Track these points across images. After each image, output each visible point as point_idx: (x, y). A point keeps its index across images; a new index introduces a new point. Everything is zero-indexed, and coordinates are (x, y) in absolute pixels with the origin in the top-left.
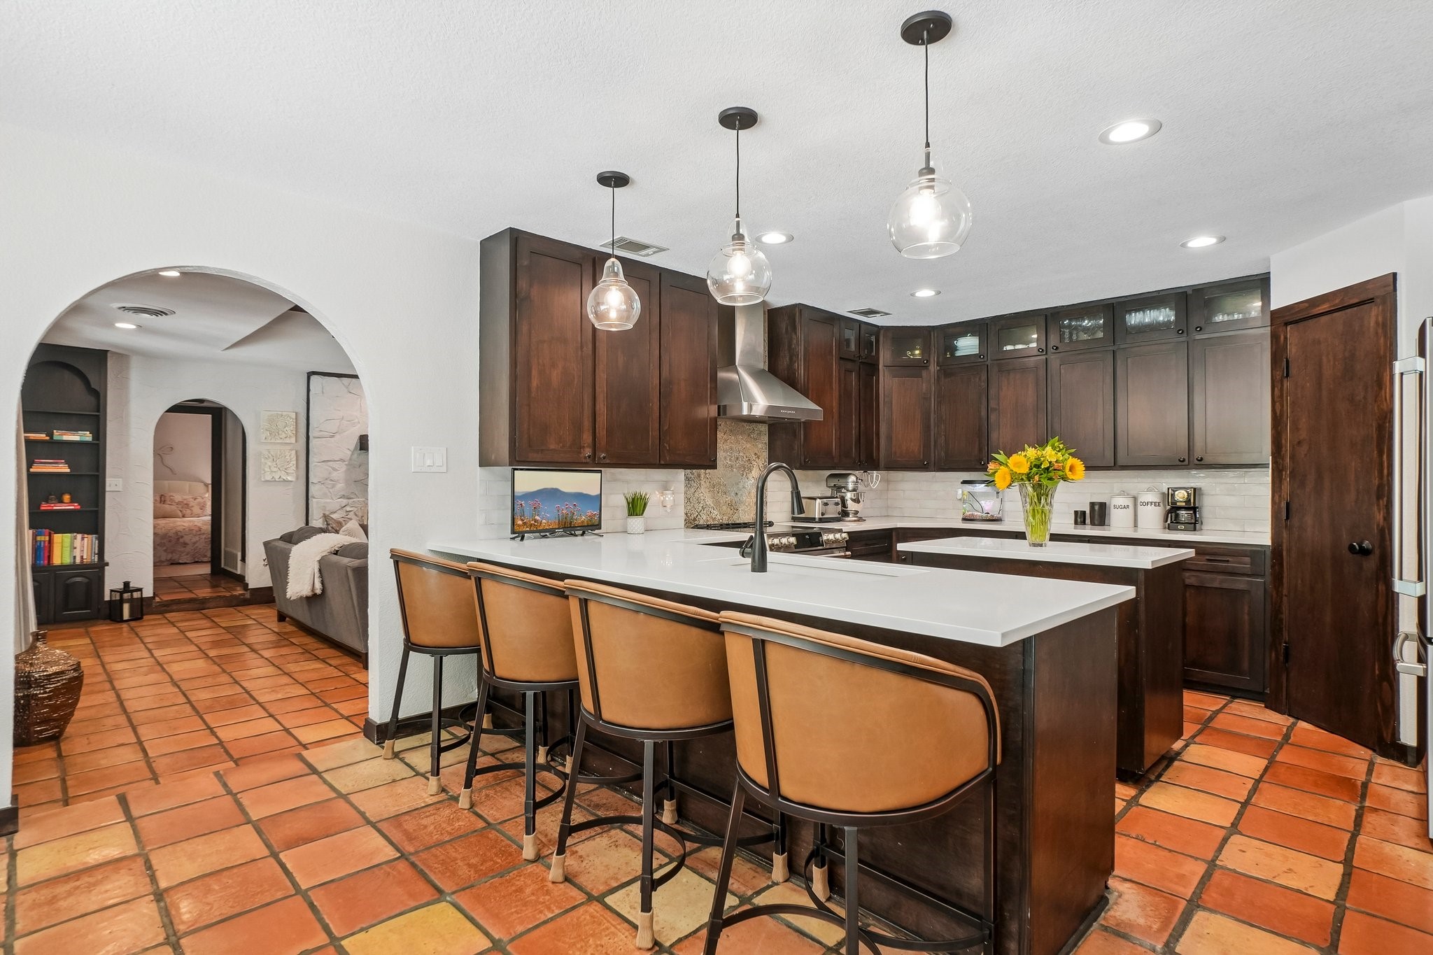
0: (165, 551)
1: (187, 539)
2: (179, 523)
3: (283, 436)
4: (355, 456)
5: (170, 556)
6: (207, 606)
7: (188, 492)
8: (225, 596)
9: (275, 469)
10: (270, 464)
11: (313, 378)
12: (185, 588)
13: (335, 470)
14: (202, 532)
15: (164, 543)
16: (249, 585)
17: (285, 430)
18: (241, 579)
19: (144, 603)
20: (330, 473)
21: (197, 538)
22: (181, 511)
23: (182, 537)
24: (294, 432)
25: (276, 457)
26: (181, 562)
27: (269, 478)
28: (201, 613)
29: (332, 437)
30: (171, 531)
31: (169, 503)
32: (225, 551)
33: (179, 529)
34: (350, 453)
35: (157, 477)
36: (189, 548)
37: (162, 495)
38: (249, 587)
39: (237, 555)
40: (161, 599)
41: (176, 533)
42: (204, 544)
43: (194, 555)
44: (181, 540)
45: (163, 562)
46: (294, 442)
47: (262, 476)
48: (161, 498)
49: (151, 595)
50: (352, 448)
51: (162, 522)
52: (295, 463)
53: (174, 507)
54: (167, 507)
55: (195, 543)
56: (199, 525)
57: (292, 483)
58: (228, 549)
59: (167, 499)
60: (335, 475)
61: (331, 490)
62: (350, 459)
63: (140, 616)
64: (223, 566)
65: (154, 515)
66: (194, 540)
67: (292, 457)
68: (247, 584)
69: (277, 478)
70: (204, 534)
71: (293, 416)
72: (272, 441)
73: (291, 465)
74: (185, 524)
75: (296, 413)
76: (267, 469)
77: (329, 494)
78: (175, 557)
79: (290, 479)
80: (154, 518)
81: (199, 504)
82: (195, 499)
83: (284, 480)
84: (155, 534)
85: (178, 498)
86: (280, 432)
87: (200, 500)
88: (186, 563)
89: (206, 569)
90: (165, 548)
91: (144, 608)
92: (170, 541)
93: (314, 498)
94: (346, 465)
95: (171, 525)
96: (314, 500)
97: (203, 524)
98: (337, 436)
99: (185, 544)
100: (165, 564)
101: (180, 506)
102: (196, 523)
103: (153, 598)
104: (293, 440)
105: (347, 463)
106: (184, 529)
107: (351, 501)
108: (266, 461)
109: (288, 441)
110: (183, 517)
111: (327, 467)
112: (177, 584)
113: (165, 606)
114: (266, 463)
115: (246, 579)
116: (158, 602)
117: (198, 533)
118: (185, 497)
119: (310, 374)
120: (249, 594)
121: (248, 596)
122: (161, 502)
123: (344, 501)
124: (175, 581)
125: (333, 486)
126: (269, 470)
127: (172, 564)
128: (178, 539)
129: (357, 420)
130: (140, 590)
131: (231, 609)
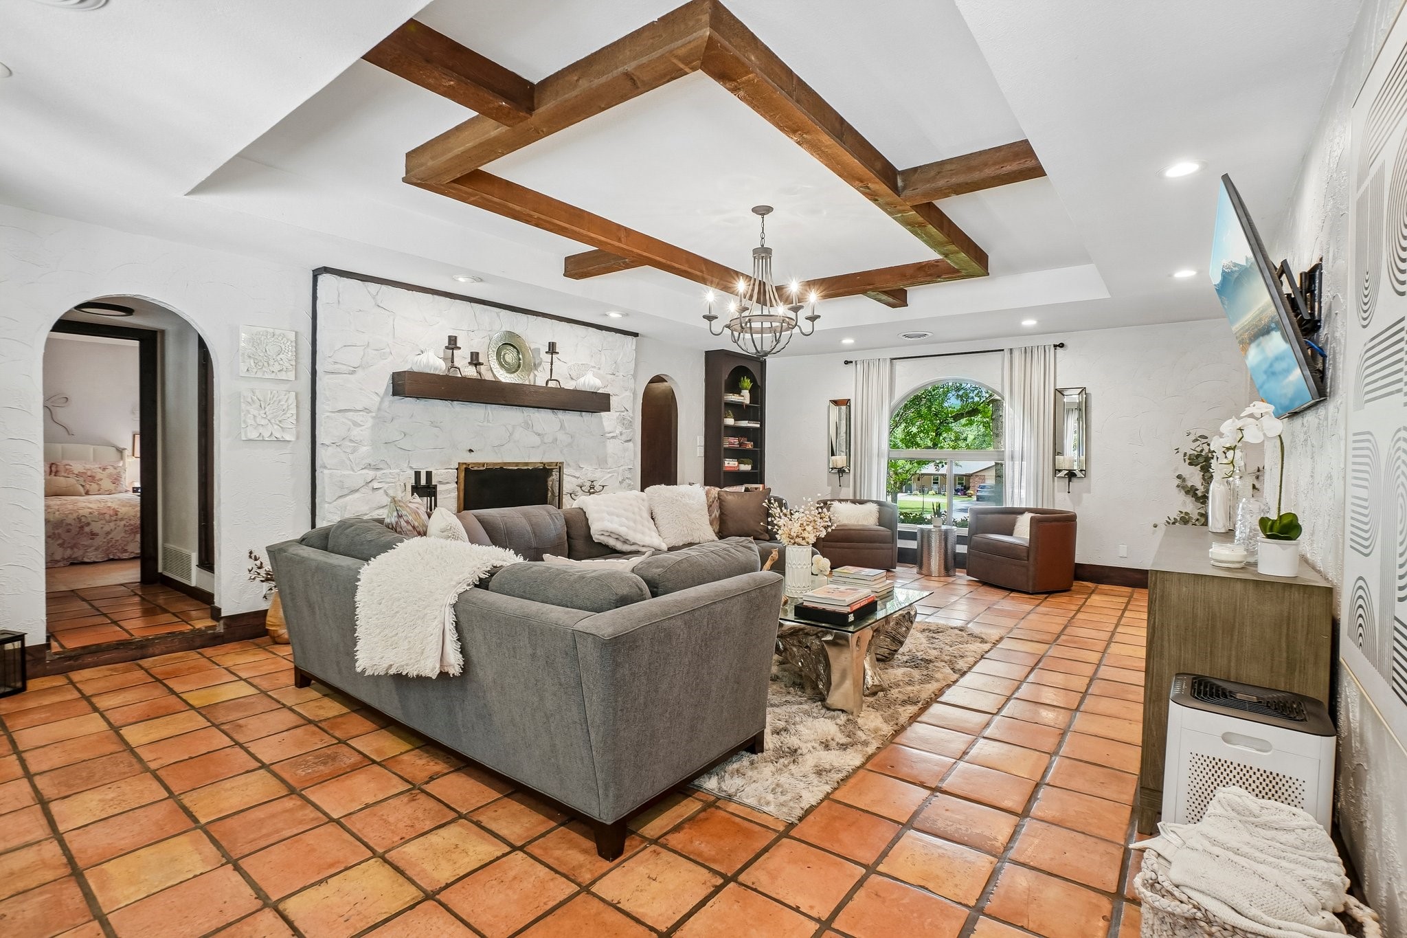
0: (61, 545)
1: (96, 527)
2: (83, 505)
3: (276, 367)
4: (386, 404)
5: (69, 552)
6: (151, 650)
7: (92, 459)
8: (182, 633)
9: (264, 422)
10: (256, 413)
11: (324, 279)
12: (105, 615)
13: (356, 424)
14: (120, 516)
15: (59, 534)
16: (222, 611)
17: (278, 358)
18: (204, 598)
19: (28, 658)
20: (349, 430)
21: (112, 525)
22: (83, 486)
23: (88, 524)
24: (294, 363)
25: (265, 401)
26: (86, 560)
27: (253, 435)
28: (142, 667)
29: (353, 373)
30: (70, 516)
31: (66, 475)
32: (165, 549)
33: (81, 512)
34: (378, 399)
35: (48, 439)
36: (99, 541)
37: (53, 464)
38: (223, 615)
39: (189, 557)
40: (62, 646)
41: (79, 519)
42: (123, 534)
43: (107, 550)
44: (87, 529)
45: (58, 561)
46: (293, 378)
47: (242, 431)
48: (51, 467)
49: (44, 642)
50: (382, 391)
51: (56, 502)
52: (294, 412)
53: (72, 481)
54: (61, 481)
55: (108, 533)
56: (114, 506)
57: (290, 445)
58: (171, 546)
59: (61, 468)
60: (356, 433)
61: (351, 456)
62: (379, 409)
63: (19, 685)
64: (160, 570)
65: (45, 491)
66: (107, 528)
67: (290, 402)
68: (219, 610)
69: (266, 435)
70: (122, 519)
71: (292, 336)
72: (260, 375)
73: (288, 415)
74: (91, 506)
75: (296, 333)
76: (250, 421)
77: (348, 462)
78: (78, 554)
79: (288, 439)
80: (45, 496)
81: (110, 476)
82: (104, 469)
83: (278, 440)
84: (47, 521)
85: (77, 467)
86: (271, 362)
87: (110, 470)
88: (94, 563)
89: (131, 573)
90: (60, 541)
91: (28, 666)
92: (68, 531)
93: (325, 467)
94: (373, 417)
95: (70, 507)
96: (326, 471)
97: (119, 505)
98: (360, 374)
99: (93, 535)
100: (61, 564)
101: (81, 479)
102: (109, 504)
103: (48, 646)
104: (291, 376)
105: (374, 414)
106: (91, 513)
107: (379, 473)
108: (248, 408)
109: (283, 376)
110: (87, 493)
111: (344, 420)
112: (86, 606)
113: (70, 658)
114: (248, 412)
115: (216, 600)
116: (56, 654)
117: (114, 518)
118: (88, 466)
119: (317, 273)
120: (222, 626)
121: (220, 628)
122: (50, 474)
123: (370, 474)
124: (84, 600)
125: (354, 450)
126: (253, 423)
127: (72, 564)
128: (82, 528)
129: (388, 350)
130: (21, 637)
131: (193, 655)
